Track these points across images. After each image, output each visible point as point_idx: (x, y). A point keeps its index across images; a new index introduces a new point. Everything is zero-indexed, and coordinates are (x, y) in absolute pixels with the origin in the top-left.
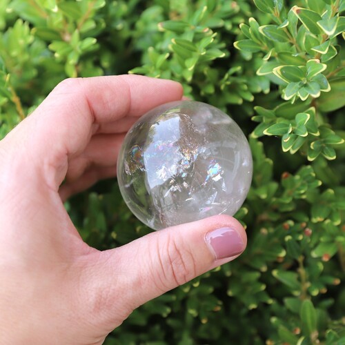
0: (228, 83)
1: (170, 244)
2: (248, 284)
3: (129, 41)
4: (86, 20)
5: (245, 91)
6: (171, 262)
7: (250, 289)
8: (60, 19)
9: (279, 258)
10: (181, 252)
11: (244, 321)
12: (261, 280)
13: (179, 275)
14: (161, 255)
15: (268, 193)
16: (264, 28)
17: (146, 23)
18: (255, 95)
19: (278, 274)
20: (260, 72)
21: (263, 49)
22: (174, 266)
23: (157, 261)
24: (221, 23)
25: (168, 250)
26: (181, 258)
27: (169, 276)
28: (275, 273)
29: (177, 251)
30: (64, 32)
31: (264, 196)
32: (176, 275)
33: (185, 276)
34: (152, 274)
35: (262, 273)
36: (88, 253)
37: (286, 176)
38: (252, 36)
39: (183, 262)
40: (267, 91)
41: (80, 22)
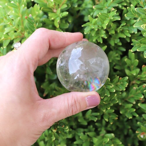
0: (121, 30)
1: (73, 99)
2: (128, 109)
3: (78, 11)
4: (63, 4)
5: (127, 33)
6: (72, 106)
7: (129, 111)
8: (54, 4)
9: (141, 98)
10: (76, 102)
11: (126, 123)
12: (133, 107)
13: (74, 111)
14: (69, 103)
15: (136, 73)
16: (137, 9)
17: (86, 5)
18: (131, 34)
19: (140, 105)
20: (135, 26)
21: (136, 17)
22: (73, 107)
23: (67, 105)
24: (117, 5)
25: (72, 101)
26: (76, 105)
27: (71, 111)
28: (139, 105)
29: (75, 102)
30: (54, 9)
31: (135, 74)
32: (73, 111)
33: (76, 112)
34: (65, 110)
35: (133, 104)
36: (40, 100)
37: (144, 67)
38: (132, 12)
39: (76, 106)
40: (136, 33)
41: (60, 5)
